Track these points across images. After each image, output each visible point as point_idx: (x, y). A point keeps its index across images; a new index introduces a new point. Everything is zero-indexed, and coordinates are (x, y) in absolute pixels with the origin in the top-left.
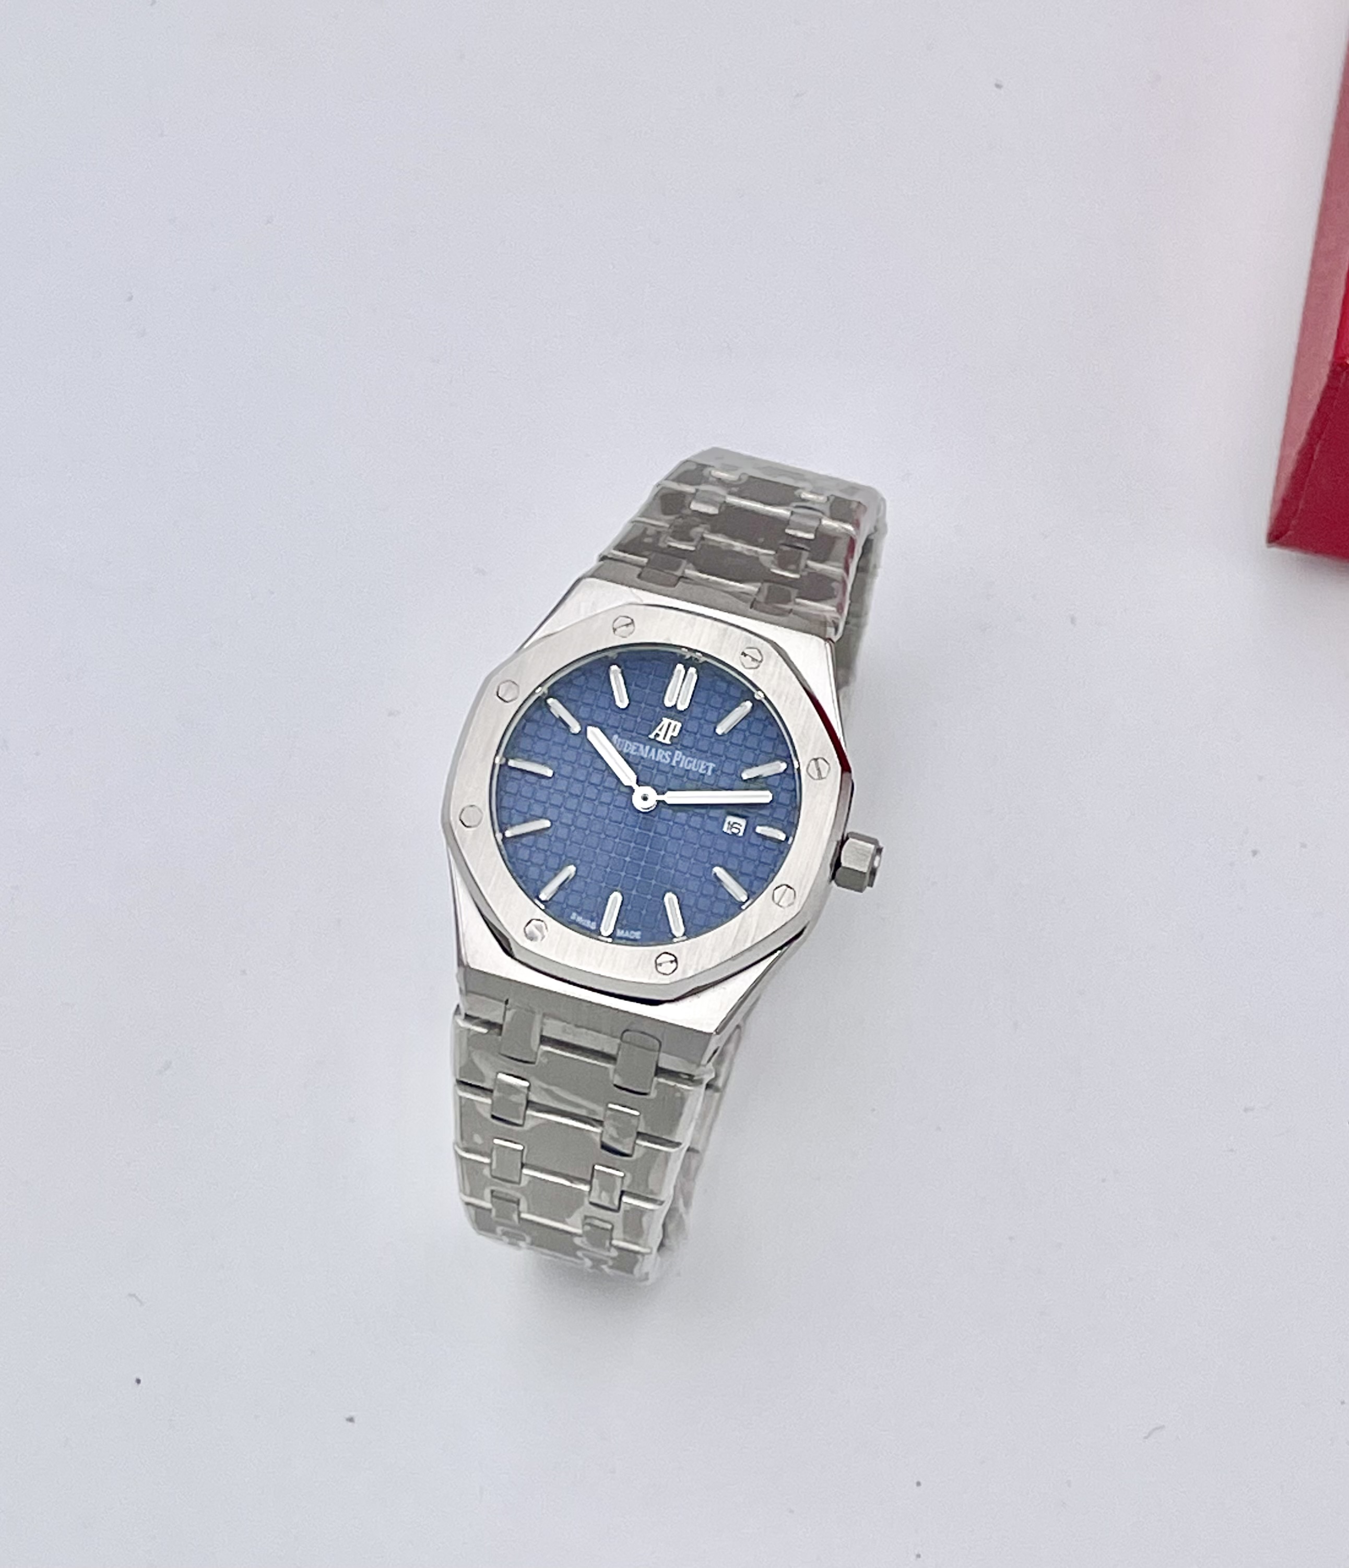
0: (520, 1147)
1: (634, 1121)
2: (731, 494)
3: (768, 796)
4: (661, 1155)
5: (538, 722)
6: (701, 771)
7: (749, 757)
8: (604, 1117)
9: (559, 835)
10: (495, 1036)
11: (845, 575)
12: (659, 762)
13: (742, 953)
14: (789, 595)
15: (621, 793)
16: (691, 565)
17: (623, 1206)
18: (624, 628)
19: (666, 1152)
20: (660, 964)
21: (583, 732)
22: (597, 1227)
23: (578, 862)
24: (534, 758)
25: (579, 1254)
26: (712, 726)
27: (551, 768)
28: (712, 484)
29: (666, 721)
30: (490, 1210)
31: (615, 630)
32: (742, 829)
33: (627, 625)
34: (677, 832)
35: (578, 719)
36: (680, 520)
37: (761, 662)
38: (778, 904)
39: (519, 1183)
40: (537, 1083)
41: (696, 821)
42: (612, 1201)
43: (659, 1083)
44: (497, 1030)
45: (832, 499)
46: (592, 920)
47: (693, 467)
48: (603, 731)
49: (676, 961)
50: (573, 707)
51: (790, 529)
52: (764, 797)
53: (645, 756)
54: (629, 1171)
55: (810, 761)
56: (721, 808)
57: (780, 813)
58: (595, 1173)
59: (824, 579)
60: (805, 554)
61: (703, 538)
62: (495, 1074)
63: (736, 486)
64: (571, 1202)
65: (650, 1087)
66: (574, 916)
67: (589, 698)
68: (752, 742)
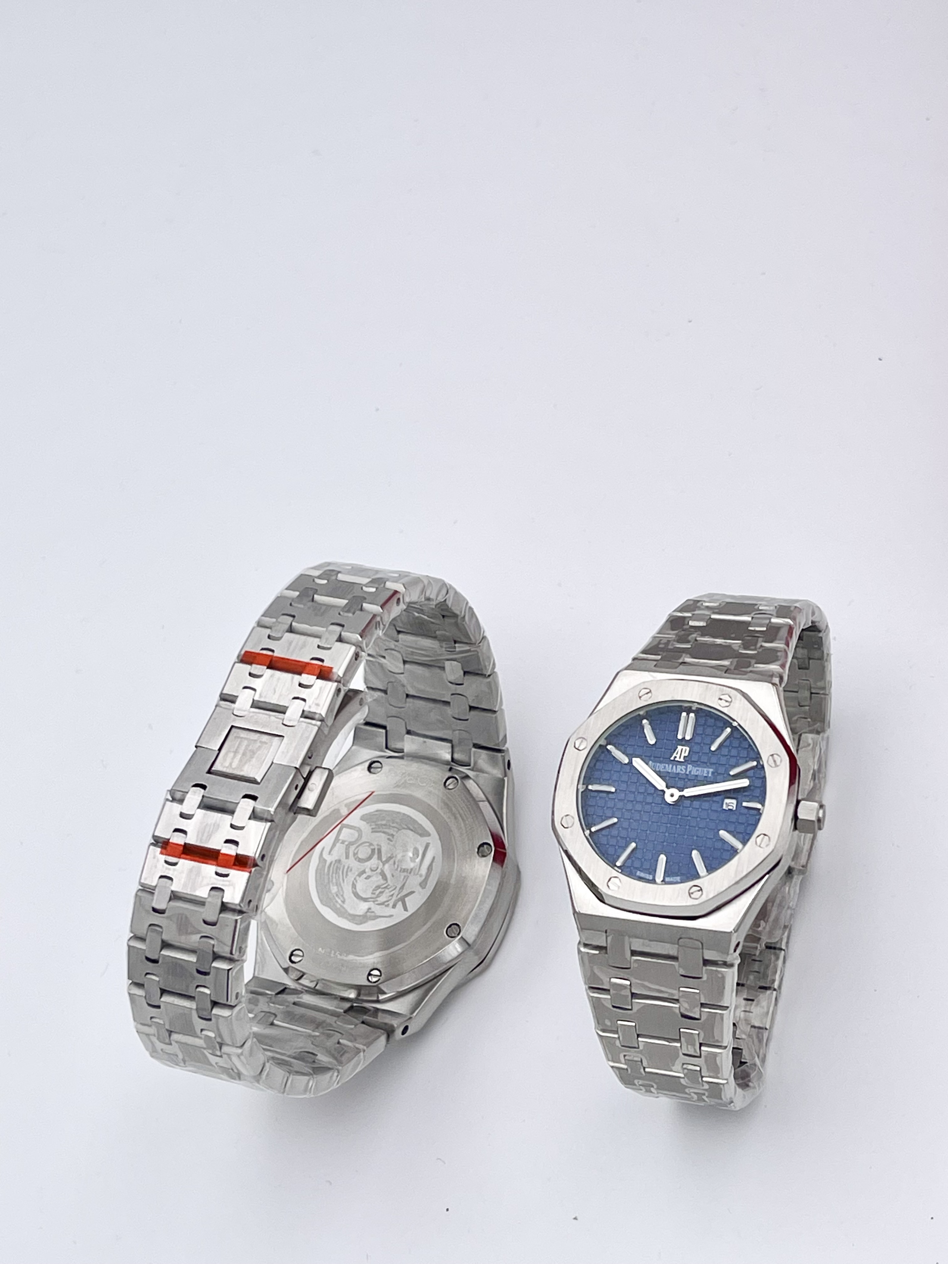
0: (633, 1024)
1: (697, 997)
2: (714, 613)
3: (746, 782)
4: (718, 1017)
5: (603, 761)
6: (705, 775)
7: (733, 761)
8: (679, 997)
9: (624, 826)
10: (603, 955)
11: (786, 647)
12: (679, 774)
13: (742, 879)
14: (750, 662)
15: (658, 795)
16: (688, 656)
17: (702, 1053)
18: (646, 695)
19: (720, 1014)
20: (692, 893)
21: (630, 762)
22: (691, 1070)
23: (637, 840)
24: (603, 783)
25: (687, 1090)
26: (708, 747)
27: (614, 787)
28: (703, 609)
29: (680, 748)
30: (627, 1069)
31: (640, 697)
32: (735, 806)
33: (647, 693)
34: (695, 813)
35: (627, 755)
36: (683, 632)
37: (731, 702)
38: (760, 846)
39: (638, 1048)
40: (634, 981)
41: (706, 805)
42: (695, 1051)
43: (706, 970)
44: (604, 951)
45: (778, 607)
46: (650, 874)
47: (692, 602)
48: (642, 760)
49: (701, 890)
50: (623, 748)
51: (751, 627)
52: (745, 783)
53: (670, 771)
54: (702, 1029)
55: (769, 757)
56: (720, 795)
57: (757, 793)
58: (681, 1034)
59: (774, 651)
60: (760, 639)
61: (696, 640)
62: (608, 979)
63: (717, 609)
64: (673, 1055)
65: (702, 974)
66: (638, 873)
67: (632, 741)
68: (734, 752)
